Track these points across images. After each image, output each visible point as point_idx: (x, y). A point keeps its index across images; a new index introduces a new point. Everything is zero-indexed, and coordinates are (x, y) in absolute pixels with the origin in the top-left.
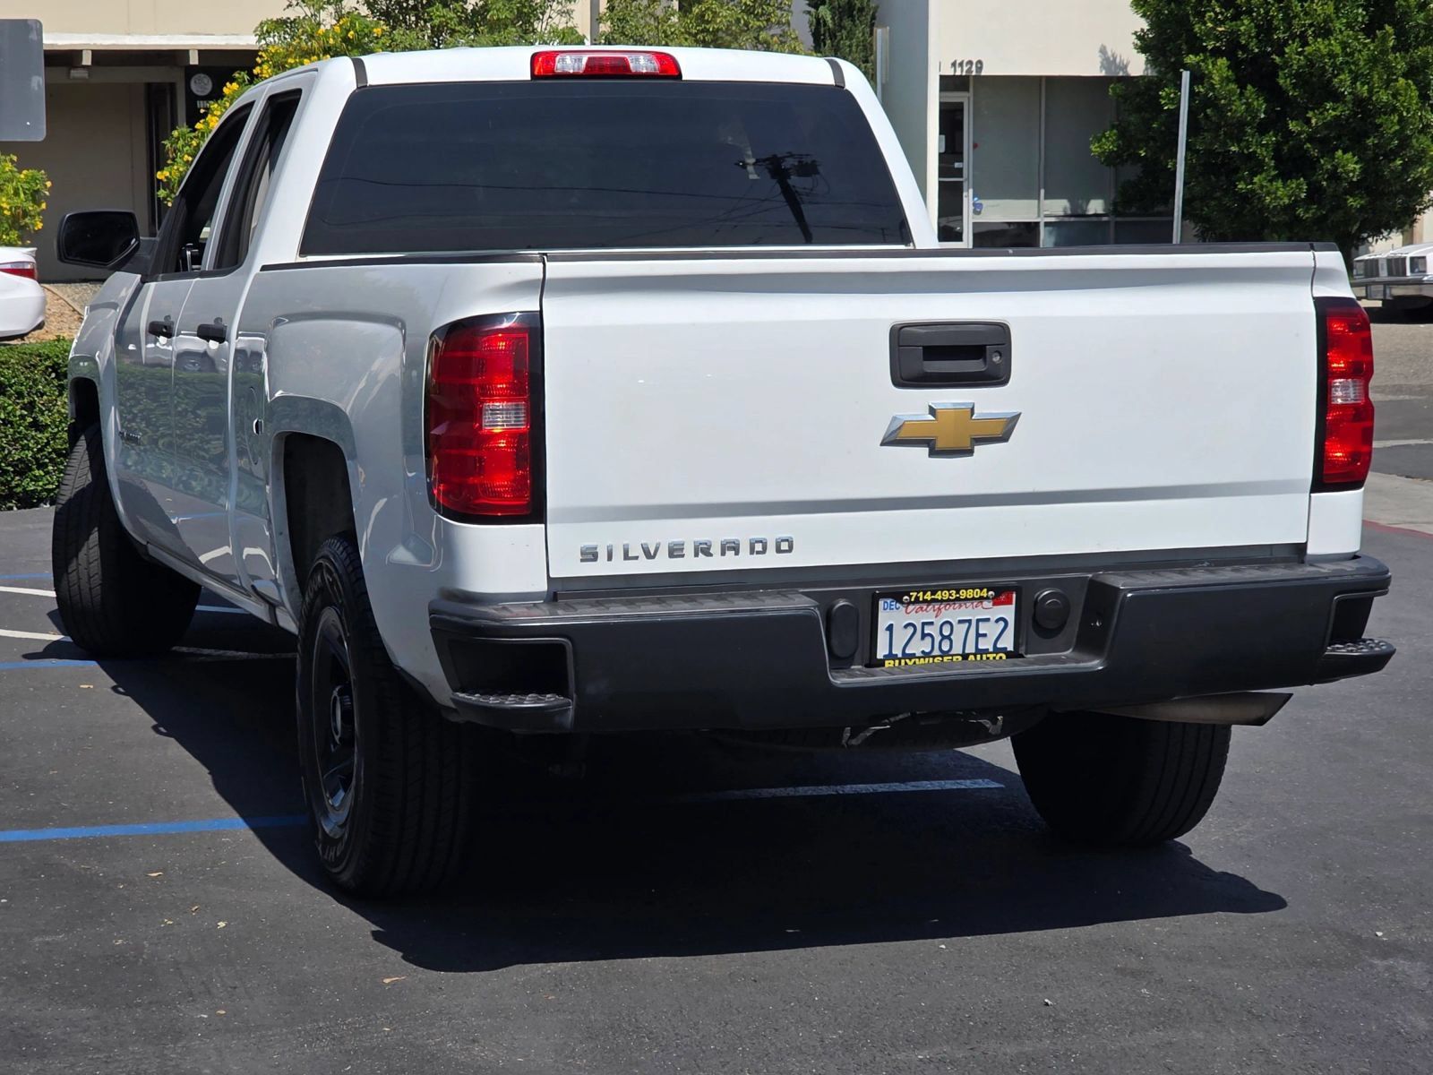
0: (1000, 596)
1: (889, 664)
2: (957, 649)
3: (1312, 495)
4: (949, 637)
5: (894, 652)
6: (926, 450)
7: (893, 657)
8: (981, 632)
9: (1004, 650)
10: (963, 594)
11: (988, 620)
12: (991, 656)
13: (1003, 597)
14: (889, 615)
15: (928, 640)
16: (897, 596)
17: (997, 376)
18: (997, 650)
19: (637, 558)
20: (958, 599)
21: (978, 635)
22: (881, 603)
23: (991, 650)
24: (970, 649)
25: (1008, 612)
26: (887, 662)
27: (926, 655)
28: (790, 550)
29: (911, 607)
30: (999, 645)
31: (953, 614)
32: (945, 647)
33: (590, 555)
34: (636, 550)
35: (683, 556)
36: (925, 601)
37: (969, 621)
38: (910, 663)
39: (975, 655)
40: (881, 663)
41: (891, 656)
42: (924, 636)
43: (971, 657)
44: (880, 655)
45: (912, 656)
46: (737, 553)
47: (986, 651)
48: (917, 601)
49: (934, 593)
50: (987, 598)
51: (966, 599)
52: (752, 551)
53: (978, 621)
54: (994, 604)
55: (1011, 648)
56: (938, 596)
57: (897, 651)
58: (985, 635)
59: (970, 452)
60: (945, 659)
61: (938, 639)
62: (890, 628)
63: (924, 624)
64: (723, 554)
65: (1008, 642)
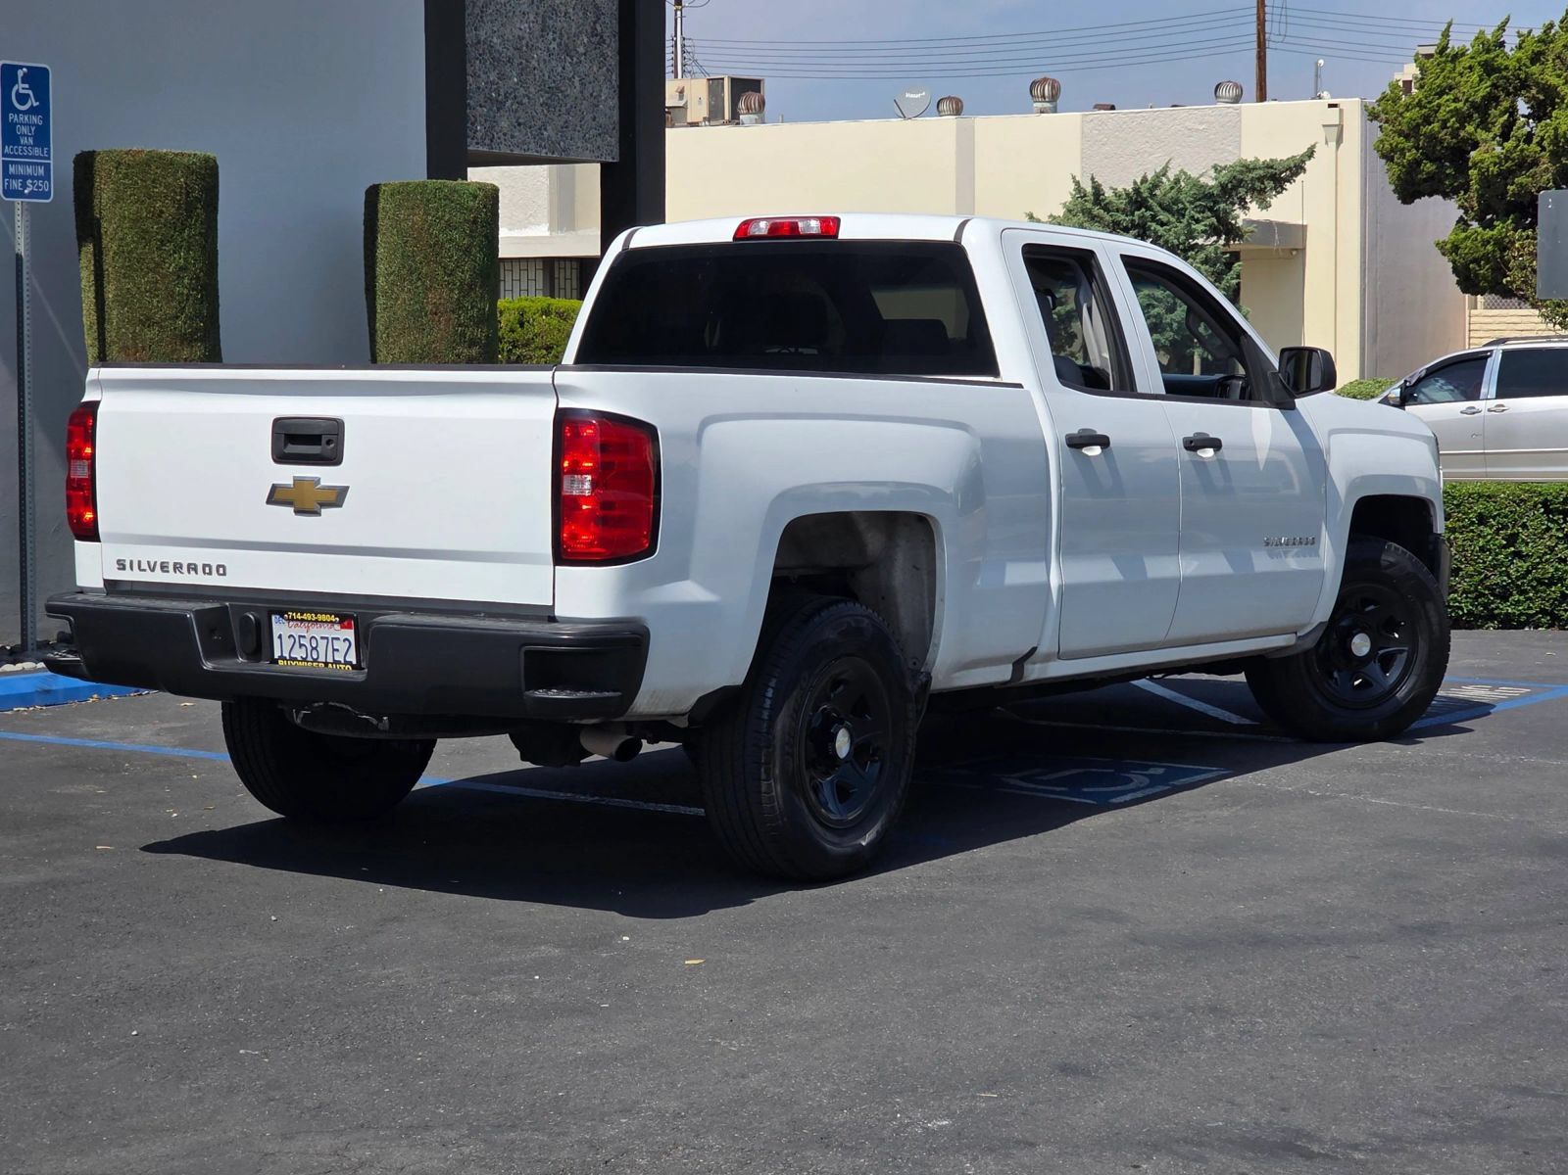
0: (344, 621)
1: (281, 662)
2: (322, 659)
3: (557, 567)
4: (315, 648)
5: (284, 655)
6: (292, 509)
7: (284, 659)
8: (335, 647)
9: (350, 663)
10: (320, 617)
11: (338, 639)
12: (342, 666)
13: (346, 623)
14: (280, 628)
15: (304, 648)
16: (281, 613)
17: (334, 459)
18: (346, 663)
19: (144, 570)
20: (316, 621)
21: (334, 650)
22: (273, 617)
23: (343, 662)
24: (330, 660)
25: (350, 634)
26: (280, 661)
27: (304, 660)
28: (224, 574)
29: (291, 623)
30: (348, 659)
31: (318, 631)
32: (315, 657)
33: (121, 565)
34: (144, 566)
35: (168, 572)
36: (297, 620)
37: (327, 638)
38: (294, 664)
39: (332, 664)
40: (275, 662)
41: (282, 658)
42: (301, 645)
43: (330, 665)
44: (276, 657)
45: (295, 659)
46: (196, 573)
47: (339, 662)
48: (293, 619)
49: (301, 615)
50: (335, 622)
51: (322, 621)
52: (204, 572)
53: (333, 639)
54: (342, 628)
55: (354, 662)
56: (305, 617)
57: (286, 655)
58: (337, 650)
59: (318, 513)
60: (315, 664)
61: (309, 649)
62: (280, 637)
63: (300, 636)
64: (189, 572)
65: (352, 658)
